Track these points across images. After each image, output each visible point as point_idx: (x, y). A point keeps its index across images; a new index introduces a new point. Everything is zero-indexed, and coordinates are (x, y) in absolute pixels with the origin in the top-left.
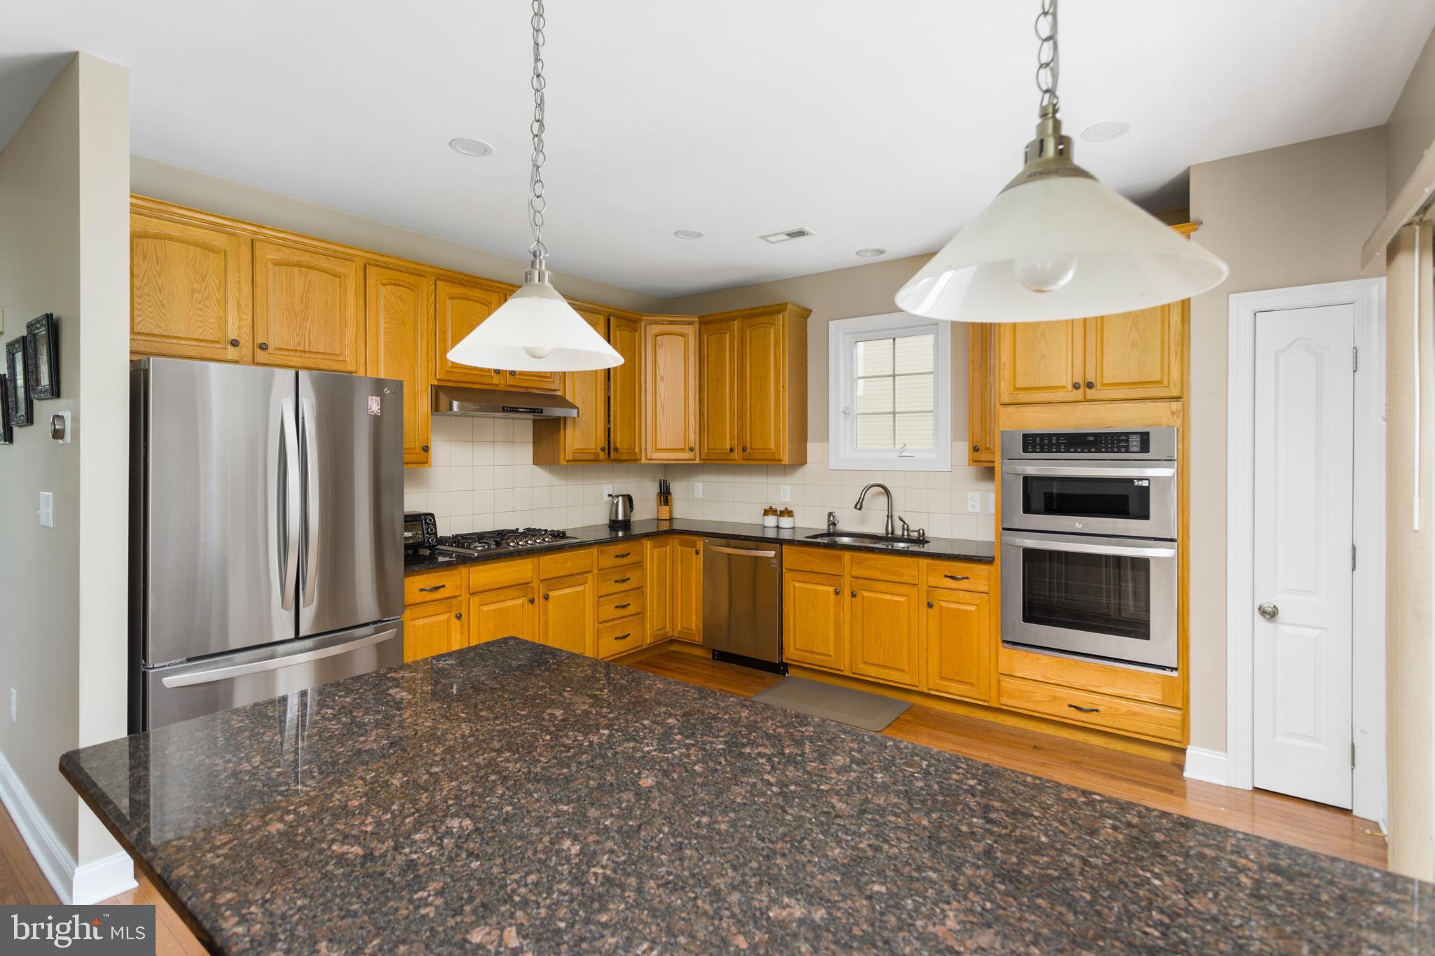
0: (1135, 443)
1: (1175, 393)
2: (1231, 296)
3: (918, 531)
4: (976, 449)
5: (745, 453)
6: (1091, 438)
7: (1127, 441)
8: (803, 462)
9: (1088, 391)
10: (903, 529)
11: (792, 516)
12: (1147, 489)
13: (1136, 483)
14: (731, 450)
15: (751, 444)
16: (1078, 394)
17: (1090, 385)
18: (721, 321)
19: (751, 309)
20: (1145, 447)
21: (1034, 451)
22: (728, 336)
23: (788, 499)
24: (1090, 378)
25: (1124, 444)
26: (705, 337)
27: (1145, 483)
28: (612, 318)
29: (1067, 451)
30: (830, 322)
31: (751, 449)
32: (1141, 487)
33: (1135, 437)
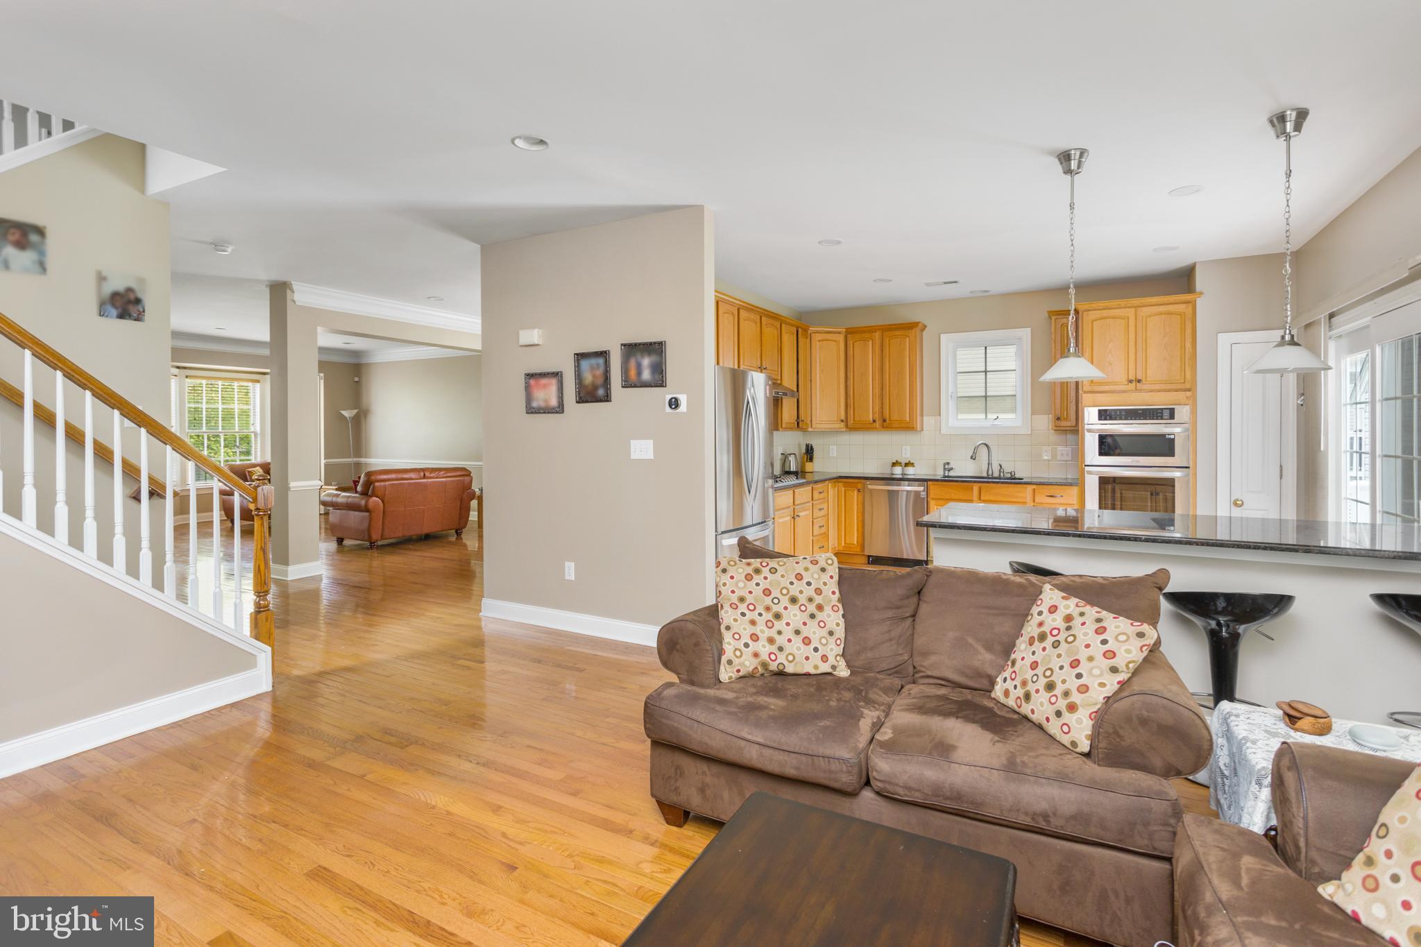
0: (1166, 414)
1: (1188, 386)
2: (1219, 335)
3: (1011, 473)
4: (1058, 419)
5: (884, 423)
6: (1141, 412)
7: (1162, 413)
8: (922, 430)
9: (1138, 384)
10: (1000, 472)
11: (914, 466)
12: (1174, 439)
13: (1167, 436)
14: (874, 421)
15: (890, 416)
16: (1132, 386)
17: (1139, 381)
18: (864, 332)
19: (889, 325)
20: (1172, 416)
21: (1105, 419)
22: (870, 342)
23: (908, 455)
24: (1139, 377)
25: (1160, 414)
26: (852, 342)
27: (1172, 437)
28: (800, 330)
29: (1126, 419)
30: (941, 335)
31: (890, 420)
32: (1170, 439)
33: (1166, 411)
